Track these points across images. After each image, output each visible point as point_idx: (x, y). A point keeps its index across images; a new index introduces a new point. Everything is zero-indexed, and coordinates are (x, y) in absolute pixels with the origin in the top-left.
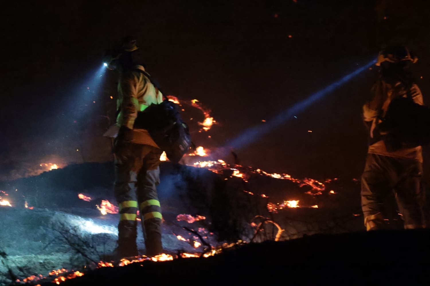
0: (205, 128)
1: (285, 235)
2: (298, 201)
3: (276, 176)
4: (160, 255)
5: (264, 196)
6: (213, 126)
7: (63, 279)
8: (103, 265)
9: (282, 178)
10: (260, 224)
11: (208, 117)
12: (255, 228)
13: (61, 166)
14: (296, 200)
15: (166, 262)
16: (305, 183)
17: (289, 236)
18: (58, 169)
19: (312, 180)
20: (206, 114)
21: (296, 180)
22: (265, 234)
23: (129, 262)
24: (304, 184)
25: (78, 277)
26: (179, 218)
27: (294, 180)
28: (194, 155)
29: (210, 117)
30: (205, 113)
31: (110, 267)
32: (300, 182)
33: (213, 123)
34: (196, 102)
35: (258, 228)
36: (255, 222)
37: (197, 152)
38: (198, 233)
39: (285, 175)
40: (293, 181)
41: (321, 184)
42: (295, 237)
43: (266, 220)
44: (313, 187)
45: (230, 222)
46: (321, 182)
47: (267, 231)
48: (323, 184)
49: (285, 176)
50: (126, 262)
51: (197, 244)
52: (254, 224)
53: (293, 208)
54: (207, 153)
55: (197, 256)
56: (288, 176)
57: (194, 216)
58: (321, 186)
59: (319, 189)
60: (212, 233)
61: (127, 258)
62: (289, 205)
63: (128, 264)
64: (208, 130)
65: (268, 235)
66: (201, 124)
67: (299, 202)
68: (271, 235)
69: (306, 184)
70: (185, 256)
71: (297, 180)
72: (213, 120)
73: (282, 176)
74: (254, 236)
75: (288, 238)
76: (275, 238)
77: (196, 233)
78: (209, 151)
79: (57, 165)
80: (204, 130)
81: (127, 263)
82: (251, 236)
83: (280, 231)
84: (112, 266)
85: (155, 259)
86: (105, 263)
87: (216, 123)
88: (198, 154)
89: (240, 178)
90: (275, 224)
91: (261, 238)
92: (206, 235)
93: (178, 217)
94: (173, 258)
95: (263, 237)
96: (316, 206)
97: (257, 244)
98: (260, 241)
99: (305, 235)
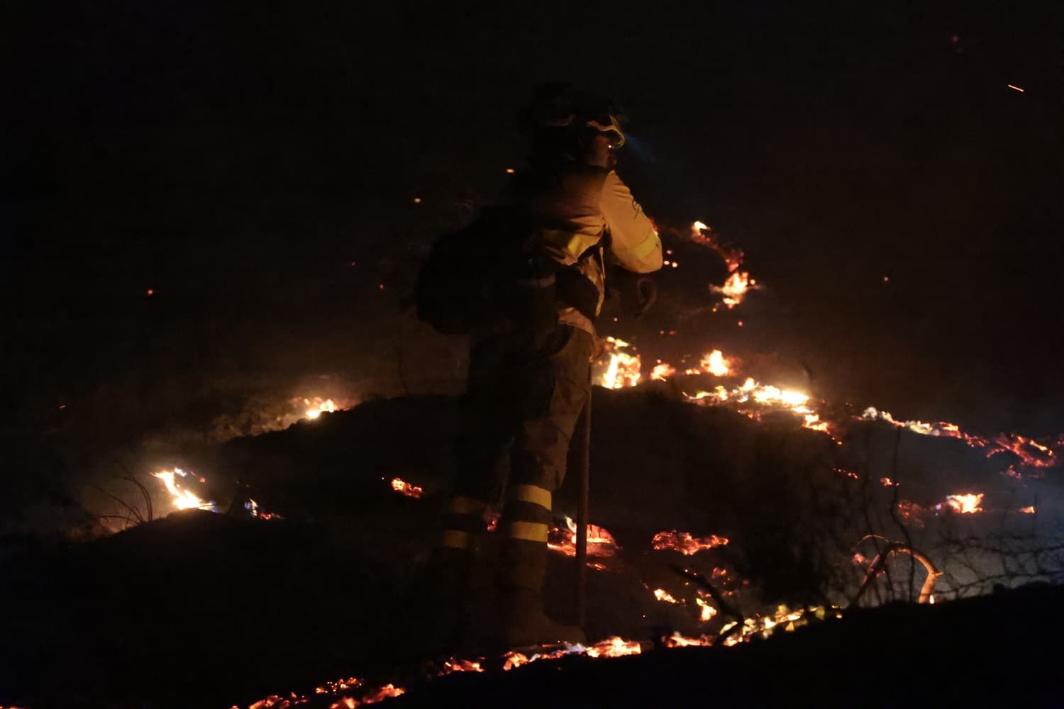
0: (727, 301)
1: (946, 587)
2: (981, 495)
3: (919, 428)
4: (608, 642)
5: (888, 482)
6: (749, 294)
7: (350, 703)
8: (456, 668)
9: (937, 433)
10: (877, 558)
11: (734, 272)
12: (863, 567)
13: (345, 405)
14: (975, 493)
15: (624, 658)
16: (999, 447)
17: (956, 590)
18: (336, 412)
19: (1020, 438)
20: (730, 263)
21: (976, 437)
22: (889, 586)
23: (524, 659)
24: (997, 451)
25: (390, 699)
26: (657, 543)
27: (970, 438)
28: (697, 372)
29: (740, 270)
30: (728, 261)
31: (475, 672)
32: (985, 444)
33: (749, 285)
34: (702, 230)
35: (872, 570)
36: (864, 554)
37: (707, 365)
38: (709, 581)
39: (946, 426)
40: (968, 441)
41: (1043, 448)
42: (972, 592)
43: (894, 547)
44: (1023, 456)
45: (796, 550)
46: (1043, 445)
47: (895, 577)
48: (1049, 448)
49: (946, 428)
50: (517, 660)
51: (708, 612)
52: (859, 558)
53: (968, 513)
54: (730, 368)
55: (706, 644)
56: (952, 428)
57: (701, 535)
58: (1043, 456)
59: (1039, 463)
60: (746, 582)
61: (520, 648)
62: (955, 505)
63: (522, 665)
64: (736, 306)
65: (896, 587)
66: (717, 289)
67: (982, 498)
68: (906, 586)
69: (1003, 450)
70: (674, 642)
71: (975, 440)
72: (749, 279)
73: (936, 427)
74: (862, 591)
75: (952, 596)
76: (920, 594)
77: (703, 583)
78: (740, 361)
79: (335, 403)
80: (726, 305)
81: (519, 661)
82: (852, 591)
83: (931, 576)
84: (480, 670)
85: (593, 653)
86: (460, 663)
87: (757, 287)
88: (710, 370)
89: (821, 433)
90: (915, 556)
91: (878, 597)
92: (730, 587)
93: (657, 538)
94: (641, 647)
95: (883, 592)
96: (1031, 509)
97: (869, 610)
98: (875, 603)
99: (998, 588)
